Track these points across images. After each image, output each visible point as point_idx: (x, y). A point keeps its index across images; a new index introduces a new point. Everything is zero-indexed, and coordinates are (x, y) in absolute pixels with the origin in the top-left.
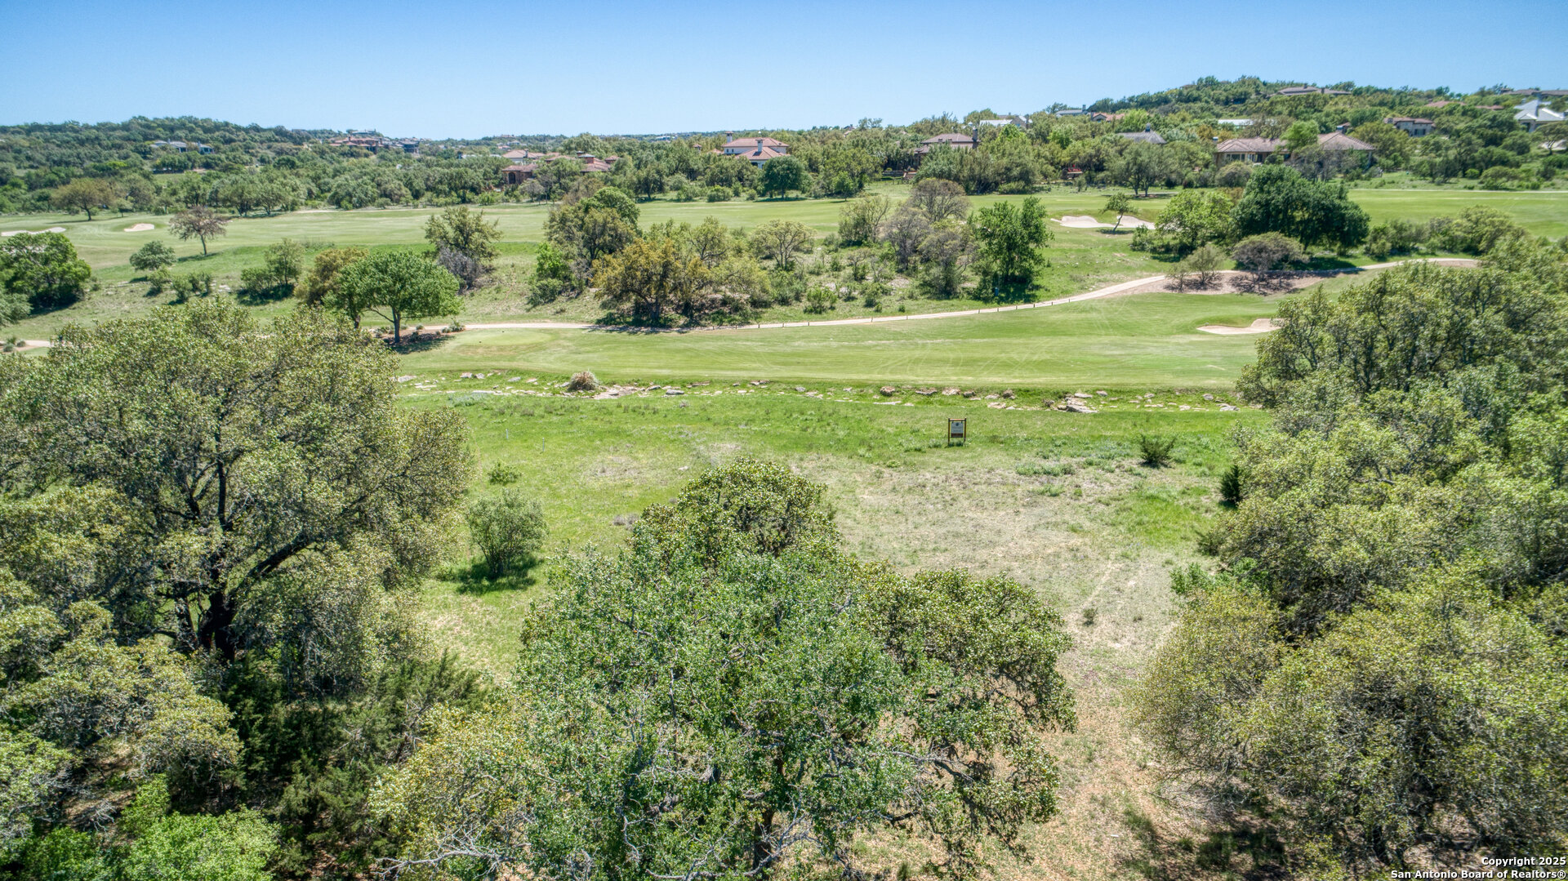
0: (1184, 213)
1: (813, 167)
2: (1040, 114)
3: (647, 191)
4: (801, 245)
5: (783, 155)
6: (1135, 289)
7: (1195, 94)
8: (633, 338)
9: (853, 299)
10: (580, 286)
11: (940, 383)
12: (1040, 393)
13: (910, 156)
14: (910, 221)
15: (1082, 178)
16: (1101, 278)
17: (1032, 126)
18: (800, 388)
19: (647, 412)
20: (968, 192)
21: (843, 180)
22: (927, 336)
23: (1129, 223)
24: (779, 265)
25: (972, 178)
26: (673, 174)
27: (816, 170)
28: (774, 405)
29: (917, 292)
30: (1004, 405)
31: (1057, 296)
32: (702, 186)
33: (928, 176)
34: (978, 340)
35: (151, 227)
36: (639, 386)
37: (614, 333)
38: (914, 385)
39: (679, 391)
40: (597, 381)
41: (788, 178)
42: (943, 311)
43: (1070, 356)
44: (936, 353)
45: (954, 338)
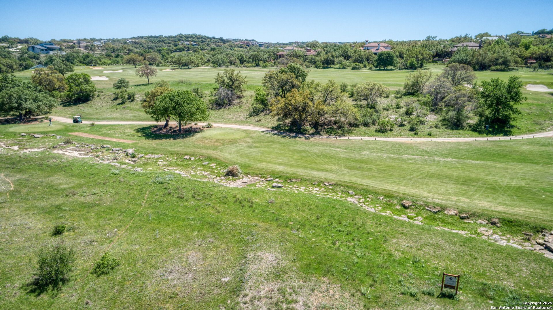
1: (401, 56)
2: (512, 34)
3: (327, 64)
4: (384, 93)
5: (388, 50)
8: (283, 140)
9: (404, 125)
11: (444, 203)
12: (521, 225)
13: (447, 52)
14: (441, 86)
15: (537, 65)
17: (508, 40)
18: (351, 192)
20: (475, 70)
21: (413, 62)
22: (442, 155)
24: (368, 104)
25: (477, 63)
26: (338, 57)
27: (402, 58)
28: (326, 210)
29: (440, 124)
30: (491, 232)
31: (525, 133)
32: (351, 63)
33: (455, 62)
34: (473, 162)
35: (121, 71)
36: (261, 177)
37: (276, 136)
38: (425, 202)
39: (280, 185)
40: (240, 171)
41: (388, 60)
42: (453, 137)
43: (540, 185)
44: (445, 169)
45: (458, 158)
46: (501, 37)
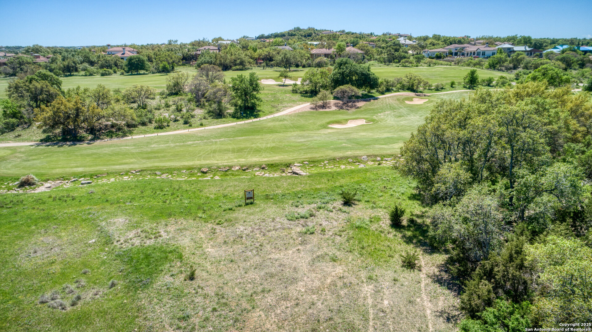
0: (312, 78)
1: (150, 60)
2: (241, 39)
3: (69, 71)
4: (149, 95)
5: (135, 55)
6: (299, 110)
7: (294, 33)
8: (62, 149)
9: (178, 120)
10: (30, 121)
11: (230, 164)
12: (278, 165)
13: (192, 55)
14: (200, 84)
15: (264, 64)
16: (284, 105)
17: (239, 43)
18: (158, 173)
19: (68, 199)
21: (165, 65)
22: (216, 137)
23: (288, 82)
24: (139, 106)
25: (222, 64)
26: (81, 63)
27: (152, 61)
28: (145, 187)
29: (207, 116)
30: (263, 173)
31: (268, 114)
32: (98, 69)
33: (203, 63)
34: (240, 138)
36: (64, 180)
37: (50, 147)
38: (217, 166)
39: (89, 181)
40: (37, 180)
41: (139, 65)
42: (220, 124)
43: (284, 144)
44: (223, 146)
45: (229, 137)
46: (233, 41)
